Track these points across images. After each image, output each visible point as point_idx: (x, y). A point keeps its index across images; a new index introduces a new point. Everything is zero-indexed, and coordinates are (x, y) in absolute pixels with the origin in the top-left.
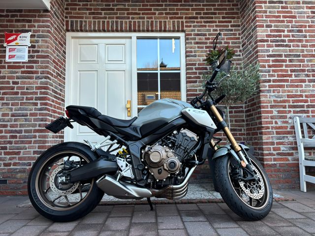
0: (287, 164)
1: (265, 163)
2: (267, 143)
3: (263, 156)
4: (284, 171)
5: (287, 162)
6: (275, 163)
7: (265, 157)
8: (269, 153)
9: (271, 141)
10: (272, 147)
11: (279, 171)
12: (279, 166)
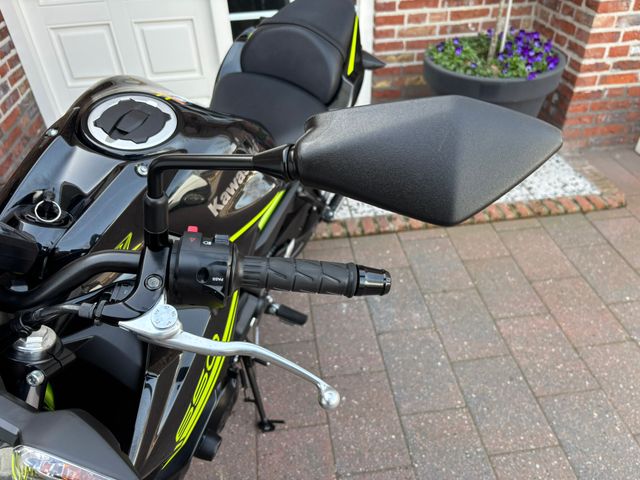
0: (628, 90)
1: (577, 89)
2: (599, 37)
3: (578, 70)
4: (617, 106)
5: (630, 85)
6: (602, 87)
7: (581, 75)
8: (597, 65)
9: (612, 29)
10: (608, 46)
11: (603, 106)
12: (608, 96)
